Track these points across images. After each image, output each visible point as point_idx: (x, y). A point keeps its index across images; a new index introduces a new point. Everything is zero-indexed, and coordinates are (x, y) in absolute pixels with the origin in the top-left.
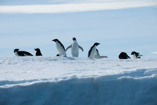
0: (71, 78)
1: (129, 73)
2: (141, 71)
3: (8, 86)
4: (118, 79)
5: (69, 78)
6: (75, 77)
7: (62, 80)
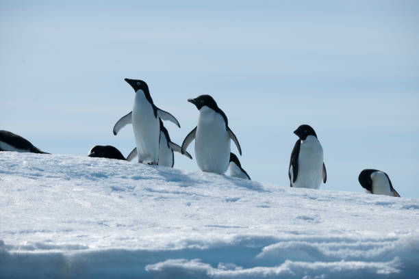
1: (202, 248)
2: (253, 246)
4: (148, 268)
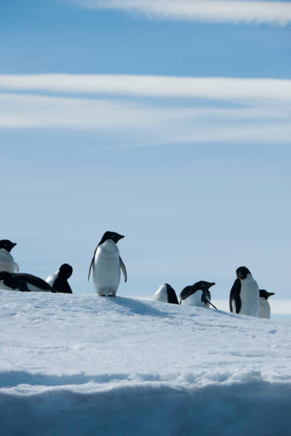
0: (243, 380)
3: (30, 389)
5: (235, 378)
6: (256, 377)
7: (211, 382)
